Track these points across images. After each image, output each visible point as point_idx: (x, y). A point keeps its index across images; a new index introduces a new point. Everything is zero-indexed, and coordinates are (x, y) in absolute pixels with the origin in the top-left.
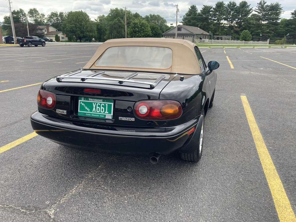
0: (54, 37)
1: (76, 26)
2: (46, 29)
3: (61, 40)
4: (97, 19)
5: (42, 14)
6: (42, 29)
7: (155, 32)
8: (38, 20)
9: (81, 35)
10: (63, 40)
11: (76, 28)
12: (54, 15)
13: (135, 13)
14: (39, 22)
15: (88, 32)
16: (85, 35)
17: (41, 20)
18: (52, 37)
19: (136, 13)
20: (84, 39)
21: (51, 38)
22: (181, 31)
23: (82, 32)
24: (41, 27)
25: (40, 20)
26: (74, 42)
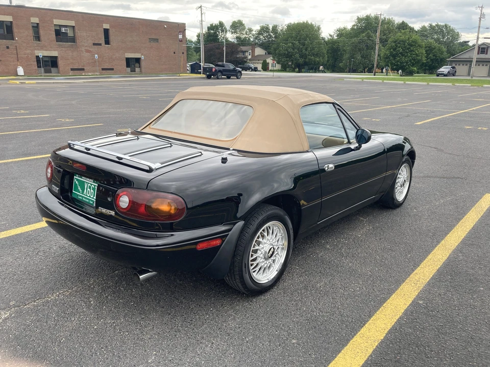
0: (260, 63)
1: (294, 46)
2: (250, 51)
3: (270, 68)
4: (332, 34)
5: (249, 29)
6: (245, 52)
7: (434, 56)
8: (241, 38)
9: (301, 61)
10: (275, 69)
11: (294, 50)
12: (264, 29)
13: (400, 22)
14: (242, 41)
15: (313, 55)
16: (307, 60)
17: (245, 37)
18: (258, 63)
19: (403, 21)
20: (306, 67)
21: (256, 65)
22: (487, 54)
23: (304, 56)
24: (244, 48)
26: (289, 72)
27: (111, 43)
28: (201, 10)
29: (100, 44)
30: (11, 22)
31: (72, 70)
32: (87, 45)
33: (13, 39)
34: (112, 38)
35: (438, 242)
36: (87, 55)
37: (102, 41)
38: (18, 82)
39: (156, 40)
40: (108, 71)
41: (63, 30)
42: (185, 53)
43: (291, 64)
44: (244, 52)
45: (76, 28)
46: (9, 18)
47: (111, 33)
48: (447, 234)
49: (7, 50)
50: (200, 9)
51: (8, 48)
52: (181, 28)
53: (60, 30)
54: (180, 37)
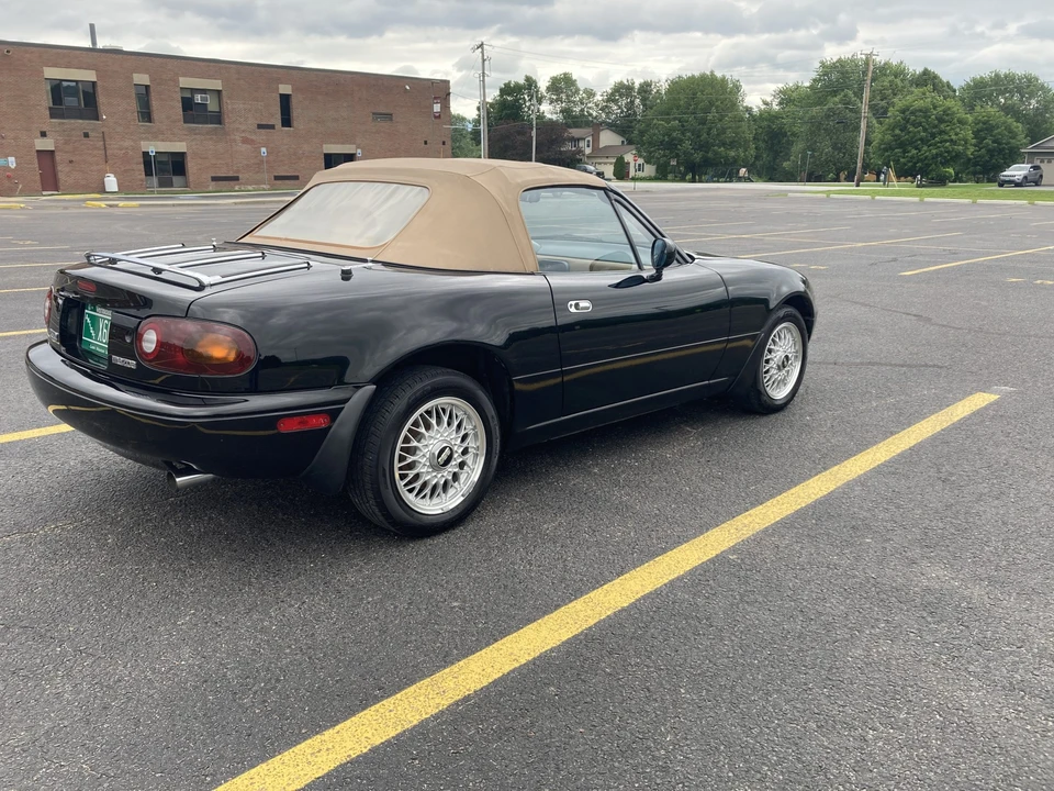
0: (611, 163)
1: (683, 126)
2: (590, 139)
3: (632, 173)
4: (769, 99)
5: (586, 91)
6: (578, 140)
8: (572, 111)
9: (698, 157)
10: (640, 174)
11: (683, 133)
12: (623, 90)
13: (919, 70)
14: (576, 117)
15: (724, 144)
16: (710, 155)
17: (582, 110)
18: (605, 163)
19: (926, 70)
20: (711, 172)
21: (601, 168)
23: (704, 147)
24: (575, 132)
25: (577, 109)
26: (673, 181)
27: (295, 123)
28: (482, 53)
29: (272, 127)
30: (94, 83)
31: (215, 179)
32: (243, 128)
33: (97, 118)
34: (296, 112)
35: (825, 469)
36: (244, 148)
37: (277, 121)
38: (103, 204)
39: (388, 116)
40: (287, 182)
41: (198, 98)
42: (449, 143)
43: (675, 163)
44: (576, 140)
45: (224, 92)
46: (90, 76)
47: (294, 102)
48: (851, 456)
49: (85, 140)
50: (480, 50)
51: (86, 135)
52: (441, 90)
53: (192, 99)
54: (437, 108)
